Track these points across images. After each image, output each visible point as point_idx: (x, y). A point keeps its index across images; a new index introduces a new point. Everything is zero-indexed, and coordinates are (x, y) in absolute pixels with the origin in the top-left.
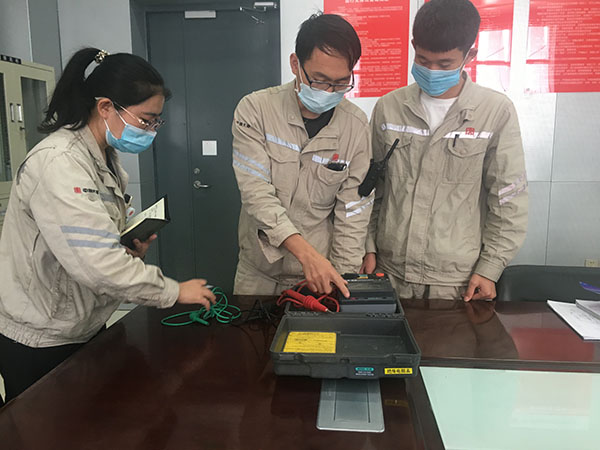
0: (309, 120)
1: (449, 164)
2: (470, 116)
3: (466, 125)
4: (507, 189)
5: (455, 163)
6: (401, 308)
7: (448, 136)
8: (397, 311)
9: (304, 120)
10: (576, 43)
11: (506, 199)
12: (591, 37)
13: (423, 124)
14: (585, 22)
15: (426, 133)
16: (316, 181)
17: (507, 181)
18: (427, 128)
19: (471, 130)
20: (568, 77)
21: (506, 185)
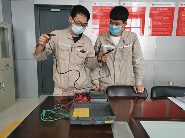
0: (75, 38)
1: (123, 55)
2: (126, 41)
3: (125, 43)
4: (138, 59)
5: (124, 55)
6: (108, 100)
7: (121, 47)
8: (107, 101)
9: (73, 37)
10: (162, 23)
11: (138, 62)
12: (166, 21)
13: (113, 45)
14: (164, 17)
15: (114, 47)
16: (77, 56)
17: (138, 57)
18: (115, 46)
19: (127, 45)
20: (159, 32)
21: (137, 58)
